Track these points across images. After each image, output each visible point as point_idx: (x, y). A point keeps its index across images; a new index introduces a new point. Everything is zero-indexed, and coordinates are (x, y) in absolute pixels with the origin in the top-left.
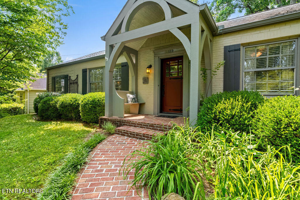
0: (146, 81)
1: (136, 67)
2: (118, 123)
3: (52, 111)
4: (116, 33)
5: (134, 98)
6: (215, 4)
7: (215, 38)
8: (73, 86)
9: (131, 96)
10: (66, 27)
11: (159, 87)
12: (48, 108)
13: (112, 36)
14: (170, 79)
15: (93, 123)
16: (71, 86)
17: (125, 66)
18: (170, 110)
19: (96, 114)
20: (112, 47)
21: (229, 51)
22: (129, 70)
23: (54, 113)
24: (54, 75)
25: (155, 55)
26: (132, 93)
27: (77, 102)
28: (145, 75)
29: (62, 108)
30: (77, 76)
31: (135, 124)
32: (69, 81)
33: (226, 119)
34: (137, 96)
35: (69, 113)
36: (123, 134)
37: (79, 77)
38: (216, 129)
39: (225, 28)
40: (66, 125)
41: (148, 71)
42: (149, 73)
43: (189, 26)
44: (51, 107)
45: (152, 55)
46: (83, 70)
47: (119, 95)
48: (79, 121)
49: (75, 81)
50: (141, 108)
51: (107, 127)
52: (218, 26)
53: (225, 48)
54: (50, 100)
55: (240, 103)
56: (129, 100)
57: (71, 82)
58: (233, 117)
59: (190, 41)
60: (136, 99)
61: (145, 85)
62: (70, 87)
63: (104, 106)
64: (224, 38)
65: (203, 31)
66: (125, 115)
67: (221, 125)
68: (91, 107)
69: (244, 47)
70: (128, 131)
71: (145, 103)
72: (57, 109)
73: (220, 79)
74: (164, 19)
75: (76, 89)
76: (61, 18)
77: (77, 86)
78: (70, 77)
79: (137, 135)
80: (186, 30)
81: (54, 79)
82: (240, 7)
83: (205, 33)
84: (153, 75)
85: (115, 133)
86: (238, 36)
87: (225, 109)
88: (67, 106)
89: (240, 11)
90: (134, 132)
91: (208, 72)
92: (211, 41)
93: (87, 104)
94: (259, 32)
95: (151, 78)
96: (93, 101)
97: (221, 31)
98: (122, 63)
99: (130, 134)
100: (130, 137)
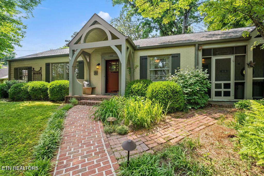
0: (96, 73)
1: (89, 64)
2: (79, 99)
3: (23, 94)
4: (76, 43)
5: (88, 84)
6: (141, 25)
7: (135, 51)
8: (37, 76)
9: (86, 83)
10: (26, 27)
11: (105, 77)
12: (19, 91)
13: (75, 44)
14: (112, 72)
15: (59, 100)
16: (35, 76)
17: (81, 63)
18: (112, 91)
19: (62, 95)
20: (74, 51)
21: (142, 59)
22: (85, 65)
23: (25, 95)
24: (16, 67)
25: (102, 57)
26: (87, 81)
27: (45, 87)
28: (96, 70)
29: (33, 91)
30: (41, 68)
31: (91, 98)
32: (32, 72)
33: (136, 92)
34: (90, 83)
35: (39, 95)
36: (84, 104)
37: (42, 69)
38: (132, 96)
39: (140, 46)
40: (37, 103)
41: (97, 67)
42: (98, 68)
43: (121, 45)
44: (22, 91)
45: (99, 57)
46: (46, 64)
47: (78, 81)
48: (47, 100)
49: (39, 72)
50: (93, 90)
51: (72, 101)
52: (137, 45)
53: (141, 57)
54: (20, 85)
55: (142, 84)
56: (85, 85)
57: (35, 73)
58: (139, 90)
59: (121, 53)
60: (90, 84)
61: (96, 76)
62: (33, 77)
63: (68, 89)
64: (140, 52)
65: (128, 48)
66: (83, 95)
67: (134, 94)
68: (58, 89)
69: (149, 58)
70: (87, 102)
71: (95, 87)
72: (28, 92)
73: (138, 74)
74: (108, 40)
75: (39, 78)
76: (21, 20)
77: (41, 76)
78: (34, 68)
79: (92, 104)
80: (119, 47)
81: (16, 69)
82: (156, 28)
83: (129, 49)
84: (101, 69)
85: (78, 104)
86: (146, 51)
87: (136, 87)
88: (37, 90)
89: (157, 31)
90: (91, 102)
91: (132, 69)
92: (133, 53)
93: (55, 88)
94: (155, 51)
95: (100, 71)
96: (60, 86)
97: (138, 48)
98: (79, 61)
99: (88, 103)
100: (88, 105)
